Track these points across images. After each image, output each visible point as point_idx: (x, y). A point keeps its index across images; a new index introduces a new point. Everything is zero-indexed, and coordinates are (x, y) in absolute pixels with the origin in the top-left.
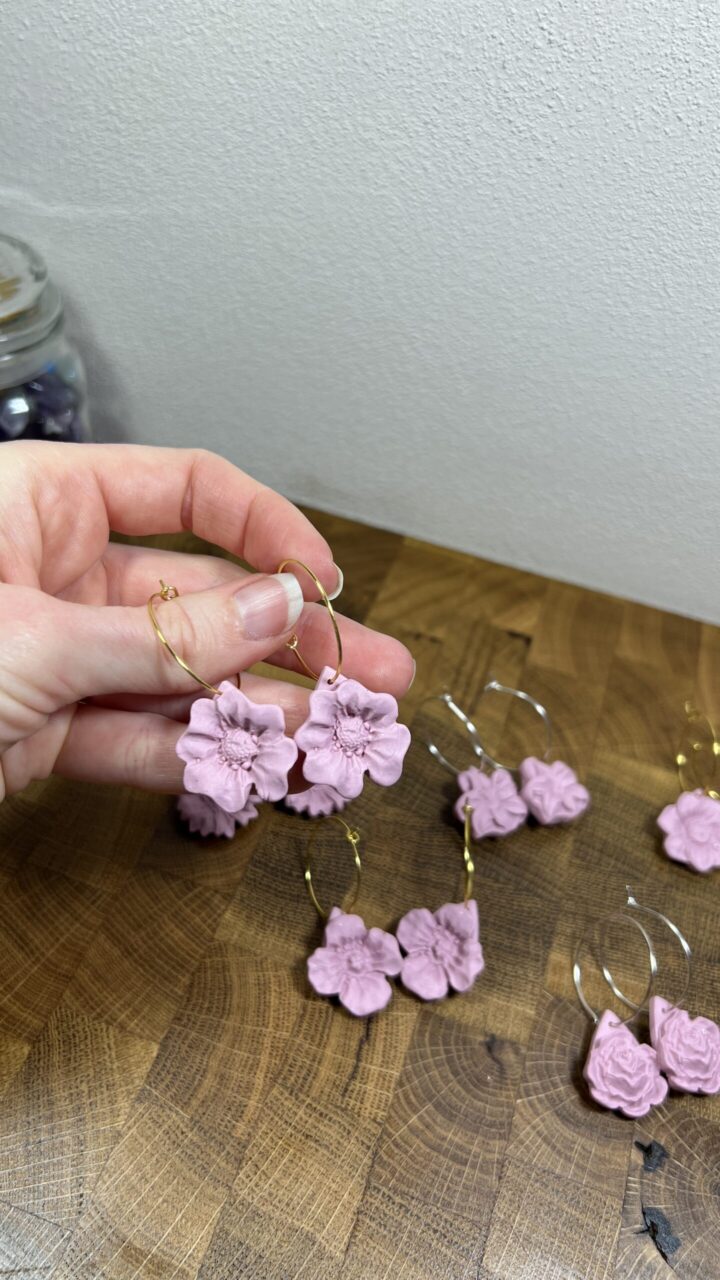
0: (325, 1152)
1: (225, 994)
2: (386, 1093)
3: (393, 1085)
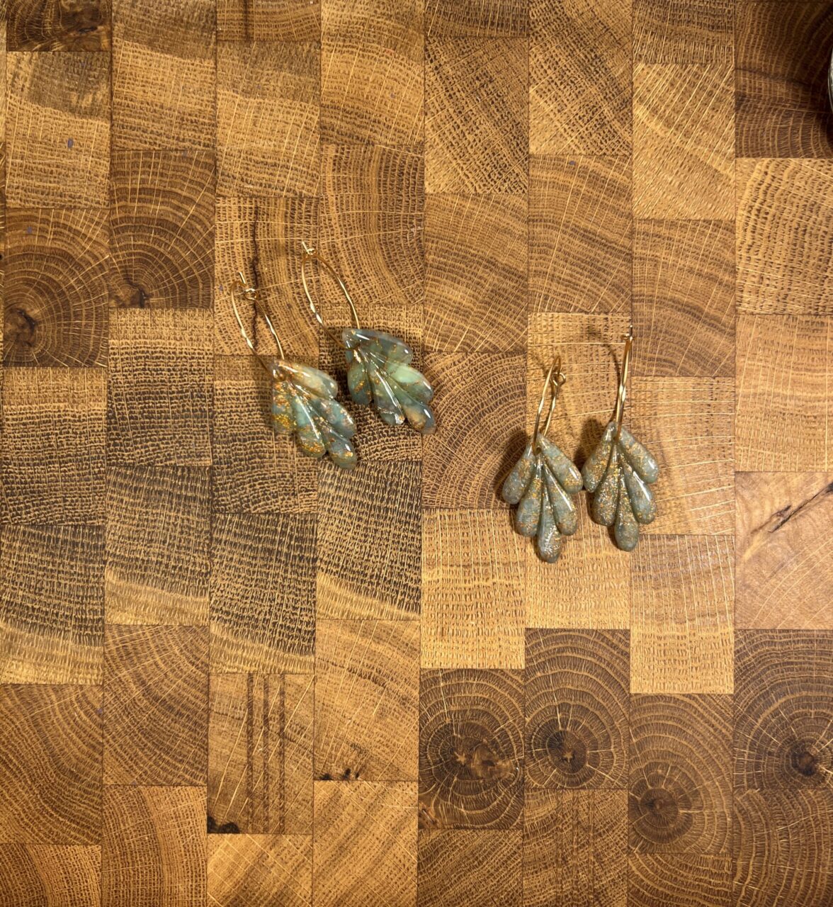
0: (257, 158)
1: (390, 257)
2: (222, 223)
3: (218, 231)
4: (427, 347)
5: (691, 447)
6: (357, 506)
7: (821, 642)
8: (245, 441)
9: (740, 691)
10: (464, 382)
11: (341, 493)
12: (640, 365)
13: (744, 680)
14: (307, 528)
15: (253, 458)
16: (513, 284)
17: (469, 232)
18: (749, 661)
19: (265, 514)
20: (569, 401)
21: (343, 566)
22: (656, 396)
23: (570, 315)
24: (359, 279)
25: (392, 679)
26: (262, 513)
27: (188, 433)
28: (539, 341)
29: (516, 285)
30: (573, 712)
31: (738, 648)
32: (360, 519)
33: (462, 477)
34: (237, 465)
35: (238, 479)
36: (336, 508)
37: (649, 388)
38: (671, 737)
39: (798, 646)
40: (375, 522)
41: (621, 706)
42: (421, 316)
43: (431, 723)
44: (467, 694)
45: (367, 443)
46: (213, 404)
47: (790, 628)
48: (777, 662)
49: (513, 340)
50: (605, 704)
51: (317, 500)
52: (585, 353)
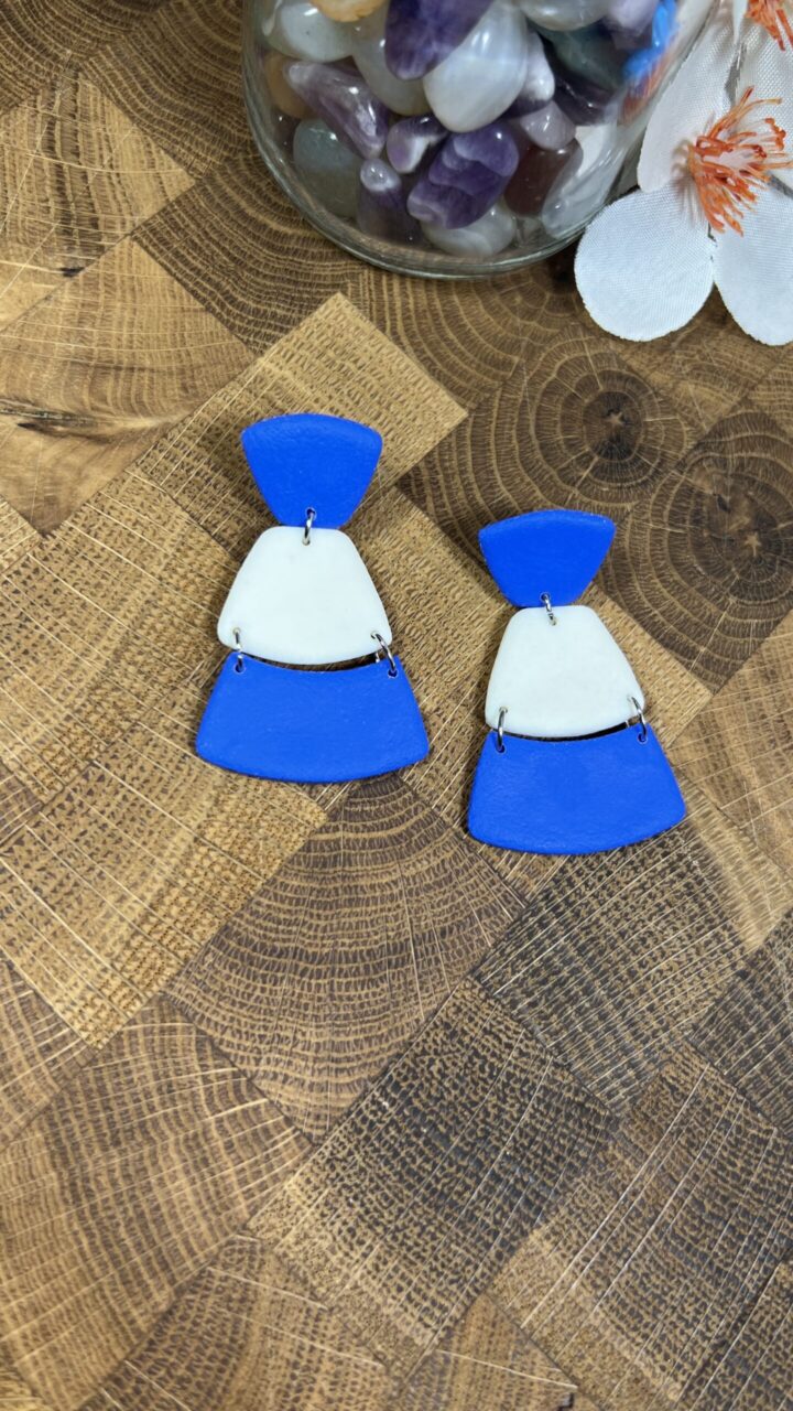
4: (301, 1148)
5: (68, 627)
6: (620, 997)
7: (166, 244)
8: (704, 1256)
9: (327, 286)
10: (299, 1036)
11: (628, 1039)
12: (15, 808)
13: (308, 293)
14: (718, 1032)
15: (711, 1215)
16: (74, 1122)
17: (59, 1282)
18: (278, 307)
19: (759, 1110)
20: (172, 855)
21: (711, 928)
22: (41, 742)
23: (38, 987)
24: (307, 1368)
25: (764, 717)
26: (763, 1115)
27: (778, 1348)
28: (125, 990)
29: (71, 1116)
30: (562, 460)
31: (276, 333)
32: (632, 973)
33: (432, 894)
34: (744, 1225)
35: (760, 1201)
36: (654, 1024)
37: (38, 765)
38: (466, 321)
39: (200, 266)
40: (613, 948)
41: (495, 410)
42: (266, 1207)
43: (757, 617)
44: (679, 607)
45: (527, 1081)
46: (707, 1363)
47: (184, 292)
48: (246, 273)
49: (162, 1031)
50: (514, 432)
51: (670, 1060)
52: (75, 905)
